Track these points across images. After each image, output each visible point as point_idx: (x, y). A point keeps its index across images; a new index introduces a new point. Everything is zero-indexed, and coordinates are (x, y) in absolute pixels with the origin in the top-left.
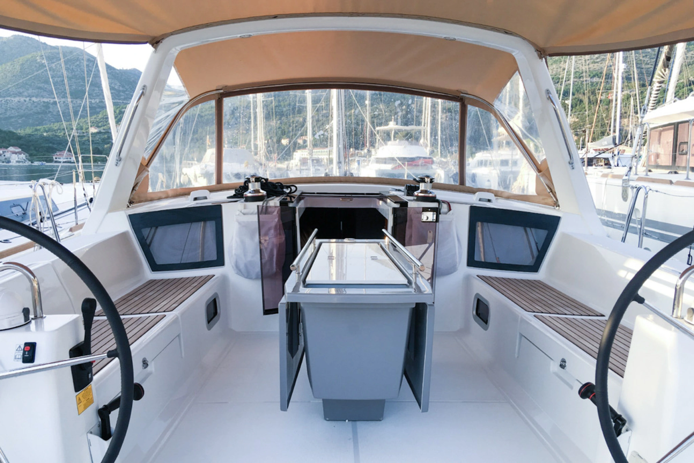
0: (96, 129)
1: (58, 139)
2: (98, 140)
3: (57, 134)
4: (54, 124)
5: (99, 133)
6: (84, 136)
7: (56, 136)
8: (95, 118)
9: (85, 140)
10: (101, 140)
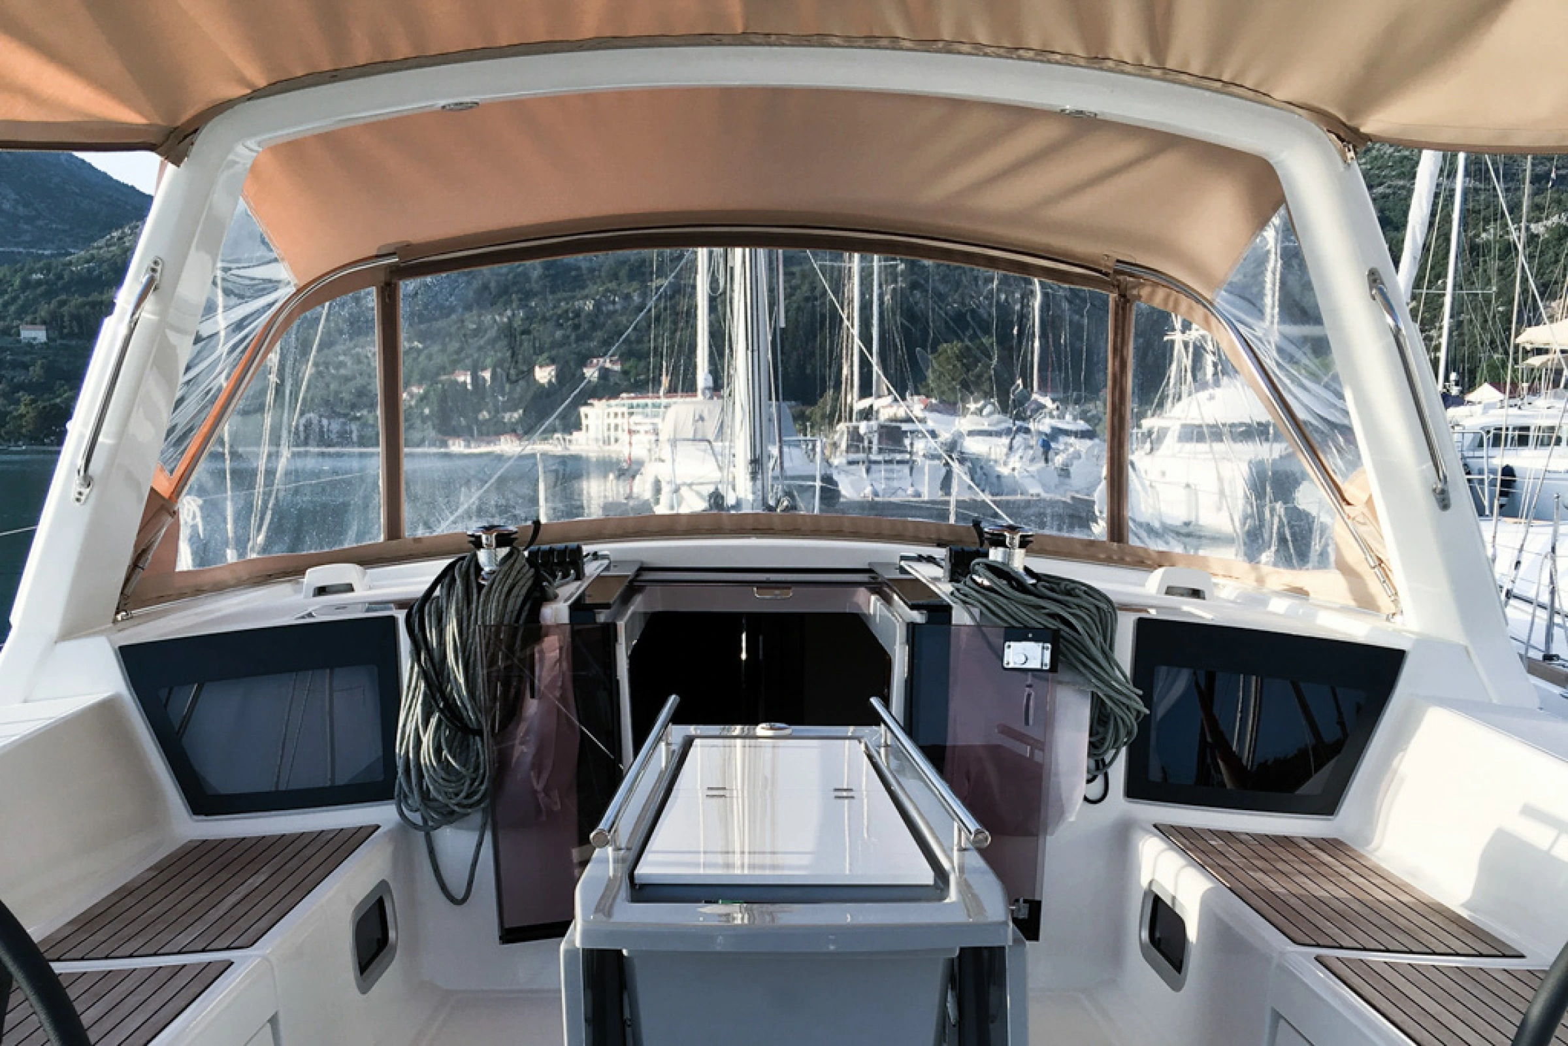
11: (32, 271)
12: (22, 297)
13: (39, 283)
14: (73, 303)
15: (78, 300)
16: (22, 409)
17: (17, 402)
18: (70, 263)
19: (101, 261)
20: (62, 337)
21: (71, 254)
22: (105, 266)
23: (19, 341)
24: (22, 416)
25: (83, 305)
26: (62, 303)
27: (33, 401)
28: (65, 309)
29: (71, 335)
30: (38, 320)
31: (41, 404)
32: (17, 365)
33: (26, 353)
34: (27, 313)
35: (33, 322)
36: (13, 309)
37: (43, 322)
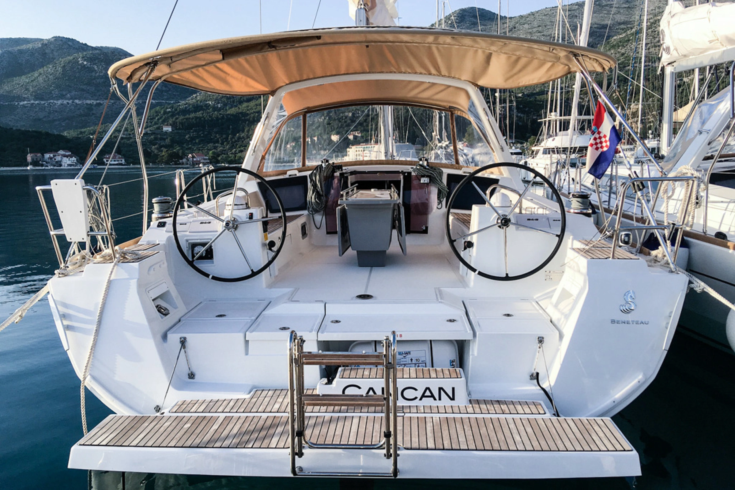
11: (167, 108)
12: (164, 117)
13: (169, 112)
14: (180, 118)
15: (182, 117)
16: (163, 154)
17: (162, 151)
18: (180, 105)
19: (189, 105)
20: (176, 129)
21: (179, 102)
22: (191, 106)
23: (163, 131)
24: (163, 156)
25: (184, 119)
26: (177, 119)
27: (167, 151)
28: (178, 120)
29: (180, 129)
30: (169, 124)
31: (169, 152)
32: (162, 139)
33: (165, 135)
34: (165, 122)
35: (167, 125)
36: (161, 120)
37: (171, 125)
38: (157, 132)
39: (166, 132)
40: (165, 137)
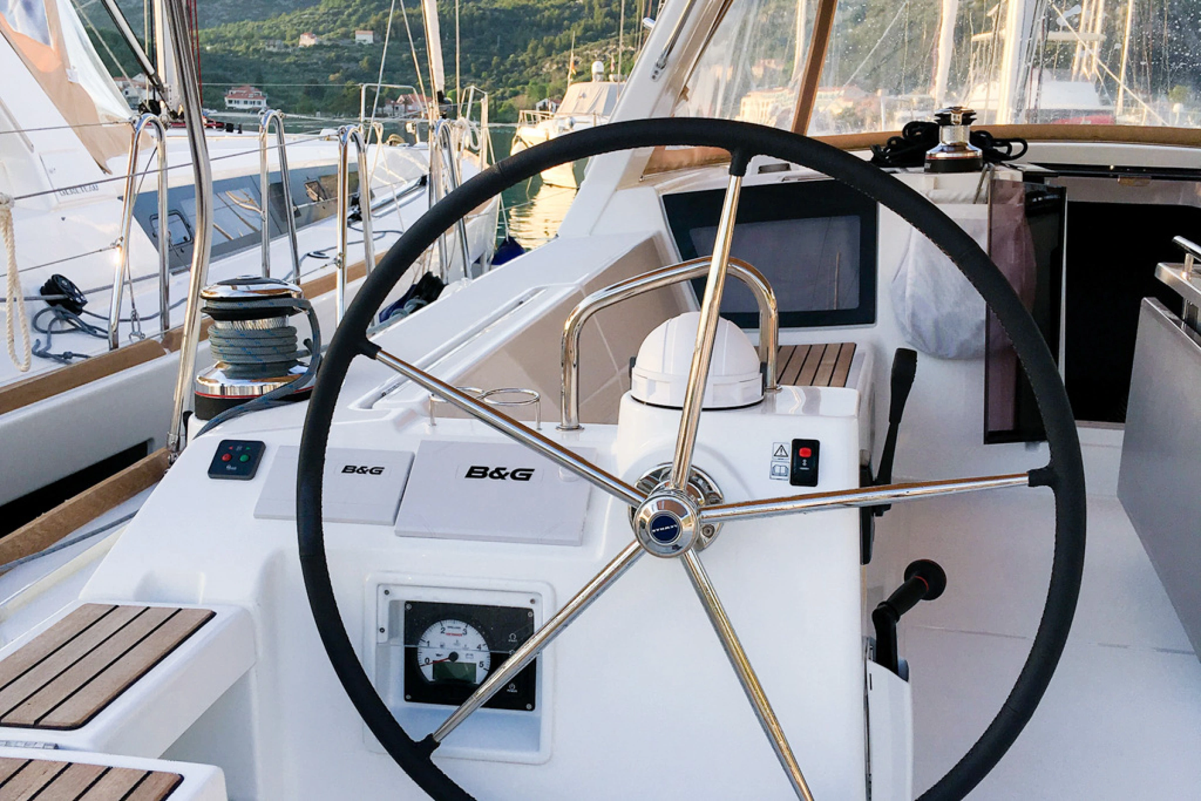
0: (312, 38)
1: (235, 59)
2: (316, 63)
3: (232, 48)
4: (226, 26)
5: (318, 47)
6: (289, 54)
7: (230, 51)
8: (311, 14)
9: (290, 64)
10: (323, 62)
12: (361, 10)
14: (393, 15)
15: (396, 12)
20: (383, 39)
23: (354, 43)
25: (399, 17)
26: (386, 15)
28: (388, 19)
30: (368, 27)
32: (350, 59)
33: (358, 51)
34: (362, 22)
35: (365, 29)
36: (354, 18)
37: (372, 29)
38: (341, 43)
39: (360, 44)
40: (358, 55)
